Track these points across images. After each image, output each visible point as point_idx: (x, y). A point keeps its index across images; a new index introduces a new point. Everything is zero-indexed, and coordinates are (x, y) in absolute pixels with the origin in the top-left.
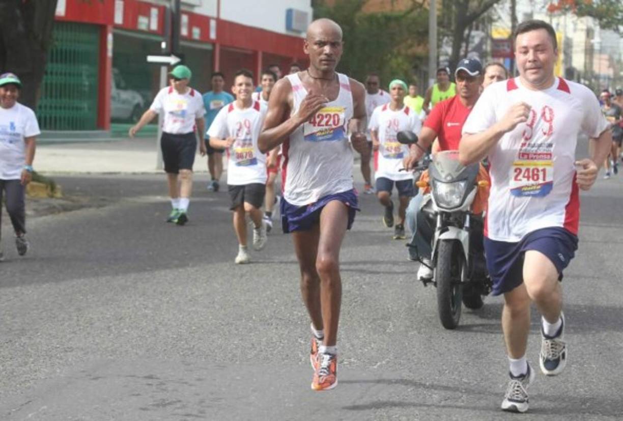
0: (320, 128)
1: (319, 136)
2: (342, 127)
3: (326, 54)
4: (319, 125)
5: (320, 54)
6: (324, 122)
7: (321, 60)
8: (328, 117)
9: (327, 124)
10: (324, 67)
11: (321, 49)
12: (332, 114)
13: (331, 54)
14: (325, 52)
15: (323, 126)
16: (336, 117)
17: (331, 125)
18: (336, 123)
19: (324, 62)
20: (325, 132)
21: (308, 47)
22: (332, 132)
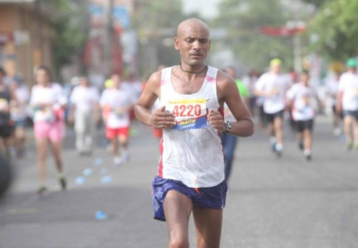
0: (183, 118)
1: (182, 125)
2: (205, 116)
3: (195, 49)
4: (181, 115)
5: (189, 49)
6: (186, 113)
7: (191, 55)
8: (190, 107)
9: (189, 114)
10: (193, 61)
11: (190, 44)
12: (194, 105)
13: (200, 49)
14: (193, 48)
15: (185, 116)
16: (198, 107)
17: (193, 115)
18: (198, 113)
19: (193, 56)
20: (188, 121)
21: (178, 44)
22: (194, 121)
